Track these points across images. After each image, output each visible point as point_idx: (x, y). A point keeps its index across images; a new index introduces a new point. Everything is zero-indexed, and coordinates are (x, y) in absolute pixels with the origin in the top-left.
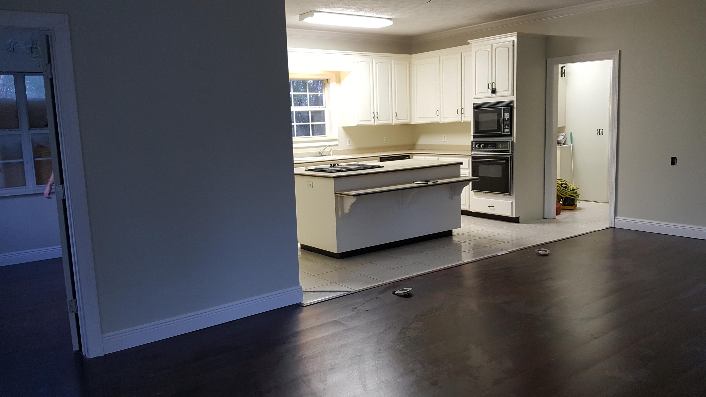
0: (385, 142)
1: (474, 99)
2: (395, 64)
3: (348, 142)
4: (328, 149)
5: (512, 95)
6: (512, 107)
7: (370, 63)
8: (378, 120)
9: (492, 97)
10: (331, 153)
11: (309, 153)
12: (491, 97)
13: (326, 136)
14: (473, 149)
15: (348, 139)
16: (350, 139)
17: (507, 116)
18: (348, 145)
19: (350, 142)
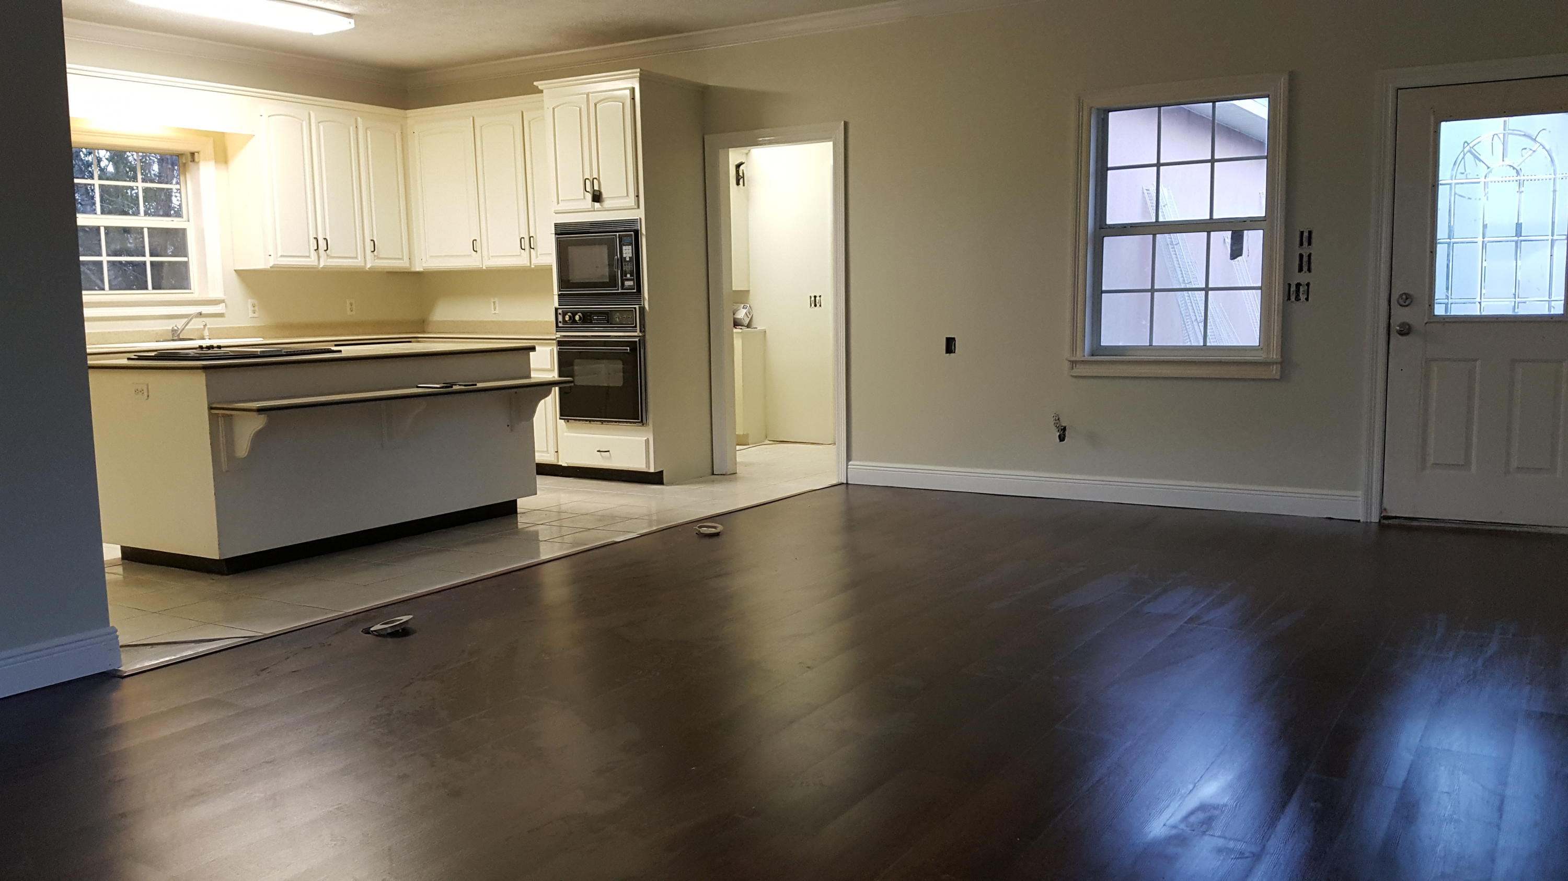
0: (349, 313)
1: (556, 213)
2: (366, 129)
3: (251, 308)
4: (196, 324)
5: (636, 207)
6: (637, 233)
7: (303, 121)
8: (327, 255)
9: (594, 211)
10: (206, 333)
11: (147, 332)
12: (592, 209)
13: (192, 293)
14: (560, 325)
15: (250, 302)
16: (256, 302)
17: (628, 252)
18: (250, 316)
19: (256, 308)
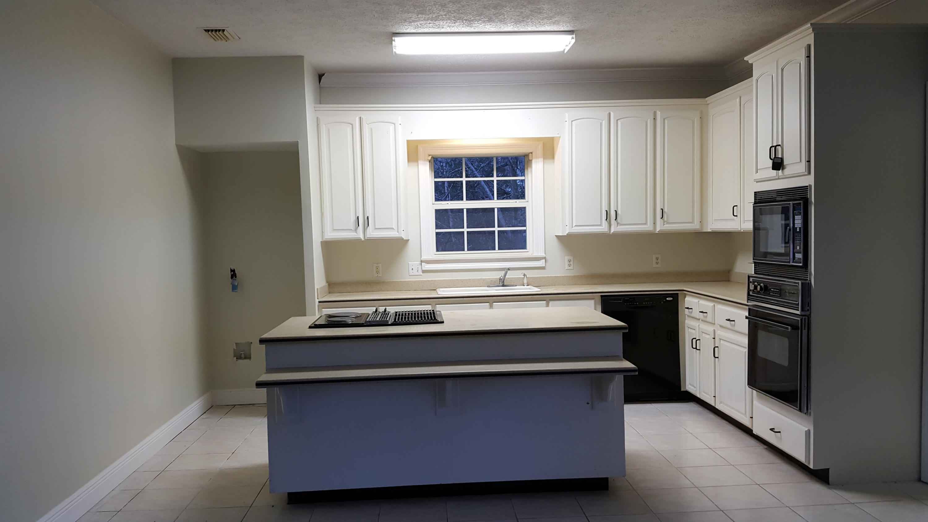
0: (655, 265)
1: (757, 182)
2: (664, 119)
3: (567, 263)
4: (518, 274)
5: (806, 173)
6: (806, 202)
7: (603, 121)
8: (618, 223)
10: (525, 281)
11: (484, 280)
13: (528, 252)
14: (751, 293)
15: (567, 258)
16: (571, 258)
17: (798, 221)
18: (566, 269)
19: (571, 263)
